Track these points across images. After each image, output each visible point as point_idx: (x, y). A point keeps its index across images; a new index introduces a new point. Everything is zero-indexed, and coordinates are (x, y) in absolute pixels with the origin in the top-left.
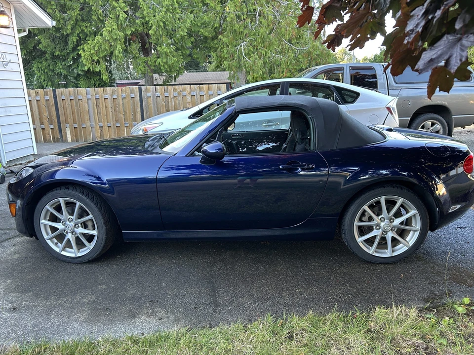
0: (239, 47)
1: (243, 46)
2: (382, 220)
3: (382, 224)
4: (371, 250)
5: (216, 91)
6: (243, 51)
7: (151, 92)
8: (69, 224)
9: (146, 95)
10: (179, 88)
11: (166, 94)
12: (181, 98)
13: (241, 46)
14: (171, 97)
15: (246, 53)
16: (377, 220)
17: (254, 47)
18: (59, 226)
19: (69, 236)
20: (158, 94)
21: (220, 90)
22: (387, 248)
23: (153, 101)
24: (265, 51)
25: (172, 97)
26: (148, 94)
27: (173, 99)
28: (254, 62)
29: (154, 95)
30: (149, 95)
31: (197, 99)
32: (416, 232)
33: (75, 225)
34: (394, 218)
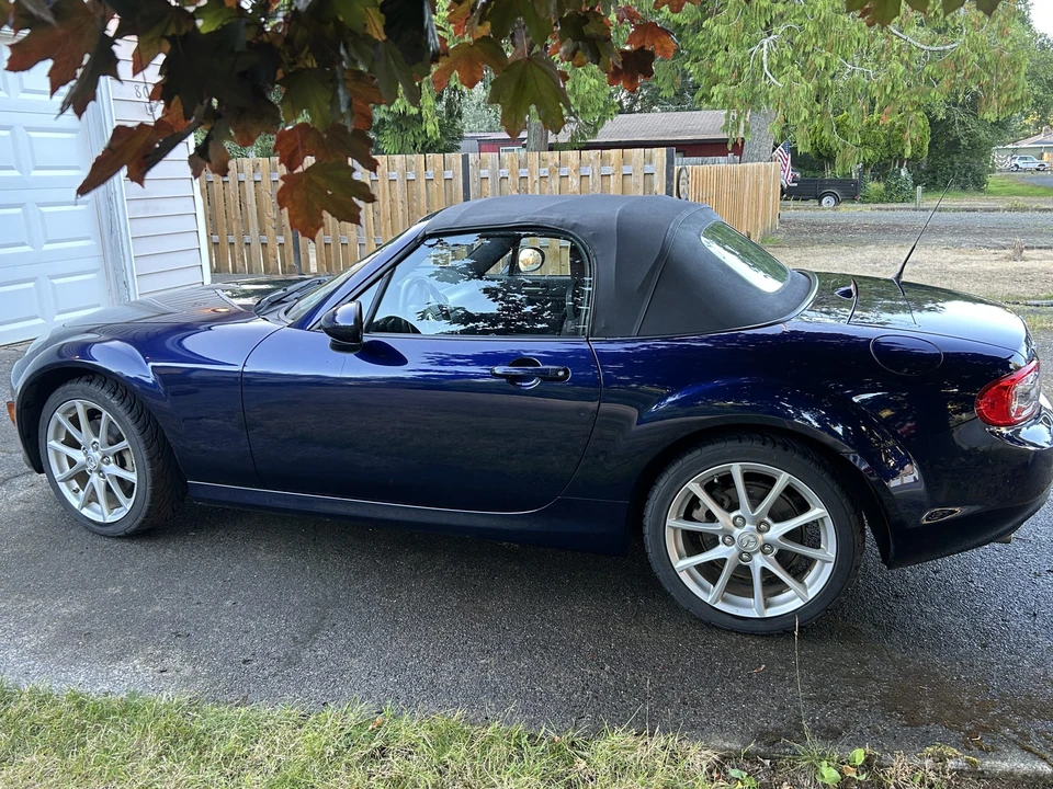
0: (756, 48)
1: (765, 47)
2: (739, 522)
3: (737, 532)
4: (710, 595)
5: (640, 165)
6: (764, 58)
7: (490, 167)
8: (93, 452)
9: (479, 173)
10: (553, 158)
11: (523, 172)
12: (555, 182)
13: (762, 46)
14: (532, 179)
15: (772, 64)
16: (724, 519)
17: (796, 48)
18: (78, 456)
19: (95, 478)
20: (505, 172)
21: (651, 162)
22: (751, 595)
23: (494, 187)
24: (827, 58)
25: (536, 178)
26: (482, 171)
27: (537, 185)
28: (790, 87)
29: (494, 175)
30: (484, 173)
31: (594, 185)
32: (827, 565)
33: (104, 457)
34: (770, 521)
